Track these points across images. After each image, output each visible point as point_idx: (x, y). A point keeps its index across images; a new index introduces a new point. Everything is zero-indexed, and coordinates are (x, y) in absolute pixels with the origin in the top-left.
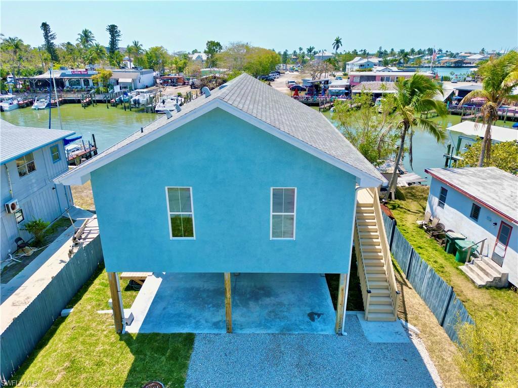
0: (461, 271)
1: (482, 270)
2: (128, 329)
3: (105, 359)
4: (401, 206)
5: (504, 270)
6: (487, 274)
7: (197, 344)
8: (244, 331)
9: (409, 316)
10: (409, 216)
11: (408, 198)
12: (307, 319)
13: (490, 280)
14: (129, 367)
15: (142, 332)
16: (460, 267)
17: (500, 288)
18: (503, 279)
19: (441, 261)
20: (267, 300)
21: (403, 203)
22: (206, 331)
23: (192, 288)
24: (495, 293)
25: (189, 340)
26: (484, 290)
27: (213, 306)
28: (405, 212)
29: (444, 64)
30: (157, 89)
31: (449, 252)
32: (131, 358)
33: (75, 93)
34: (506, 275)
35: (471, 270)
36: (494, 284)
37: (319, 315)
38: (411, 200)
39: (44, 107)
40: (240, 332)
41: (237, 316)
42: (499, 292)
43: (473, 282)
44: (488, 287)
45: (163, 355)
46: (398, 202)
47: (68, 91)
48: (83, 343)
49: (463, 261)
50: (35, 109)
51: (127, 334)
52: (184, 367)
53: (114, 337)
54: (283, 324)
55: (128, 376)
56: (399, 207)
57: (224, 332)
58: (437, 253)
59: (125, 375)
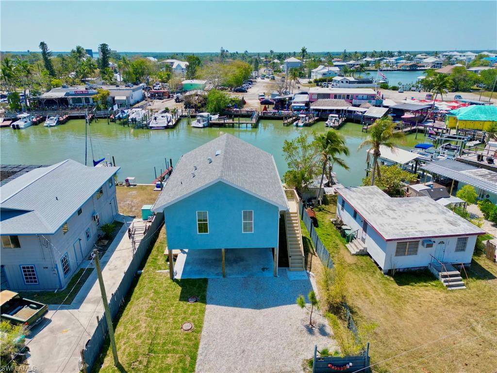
0: (346, 247)
1: (356, 246)
2: (176, 277)
3: (168, 289)
4: (325, 209)
5: (365, 246)
6: (357, 248)
7: (209, 282)
8: (231, 277)
9: (312, 269)
10: (328, 215)
11: (331, 203)
12: (261, 271)
13: (358, 251)
14: (180, 292)
15: (183, 278)
16: (346, 245)
17: (363, 255)
18: (365, 250)
19: (338, 241)
20: (242, 263)
21: (327, 207)
22: (213, 277)
23: (203, 259)
24: (360, 258)
25: (205, 281)
26: (355, 256)
27: (215, 266)
28: (326, 213)
29: (400, 67)
30: (147, 103)
31: (343, 237)
32: (180, 288)
33: (78, 110)
34: (366, 248)
35: (351, 246)
36: (360, 253)
37: (267, 269)
38: (332, 205)
39: (55, 124)
40: (229, 277)
41: (227, 270)
42: (362, 257)
43: (350, 253)
44: (357, 254)
45: (195, 286)
46: (323, 206)
47: (72, 109)
48: (156, 283)
49: (348, 242)
50: (47, 126)
51: (175, 279)
52: (205, 291)
53: (170, 281)
54: (249, 273)
55: (181, 294)
56: (323, 209)
57: (221, 277)
58: (337, 238)
59: (179, 294)
